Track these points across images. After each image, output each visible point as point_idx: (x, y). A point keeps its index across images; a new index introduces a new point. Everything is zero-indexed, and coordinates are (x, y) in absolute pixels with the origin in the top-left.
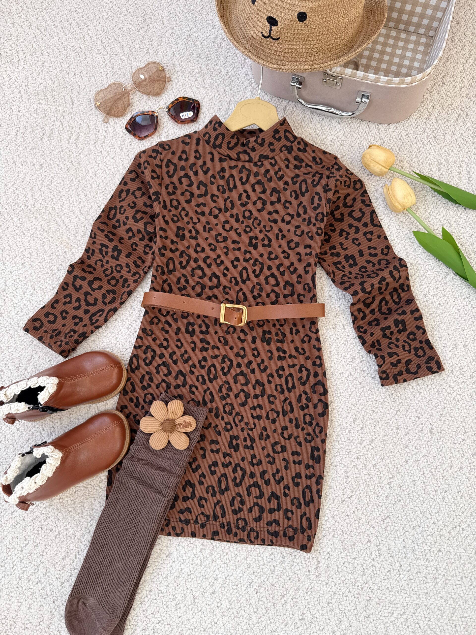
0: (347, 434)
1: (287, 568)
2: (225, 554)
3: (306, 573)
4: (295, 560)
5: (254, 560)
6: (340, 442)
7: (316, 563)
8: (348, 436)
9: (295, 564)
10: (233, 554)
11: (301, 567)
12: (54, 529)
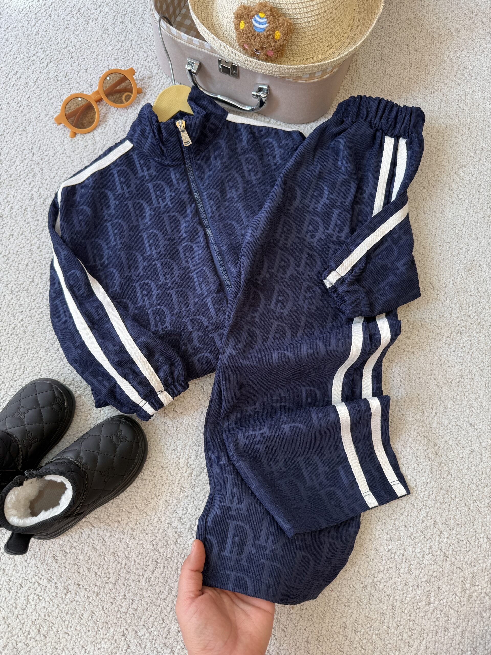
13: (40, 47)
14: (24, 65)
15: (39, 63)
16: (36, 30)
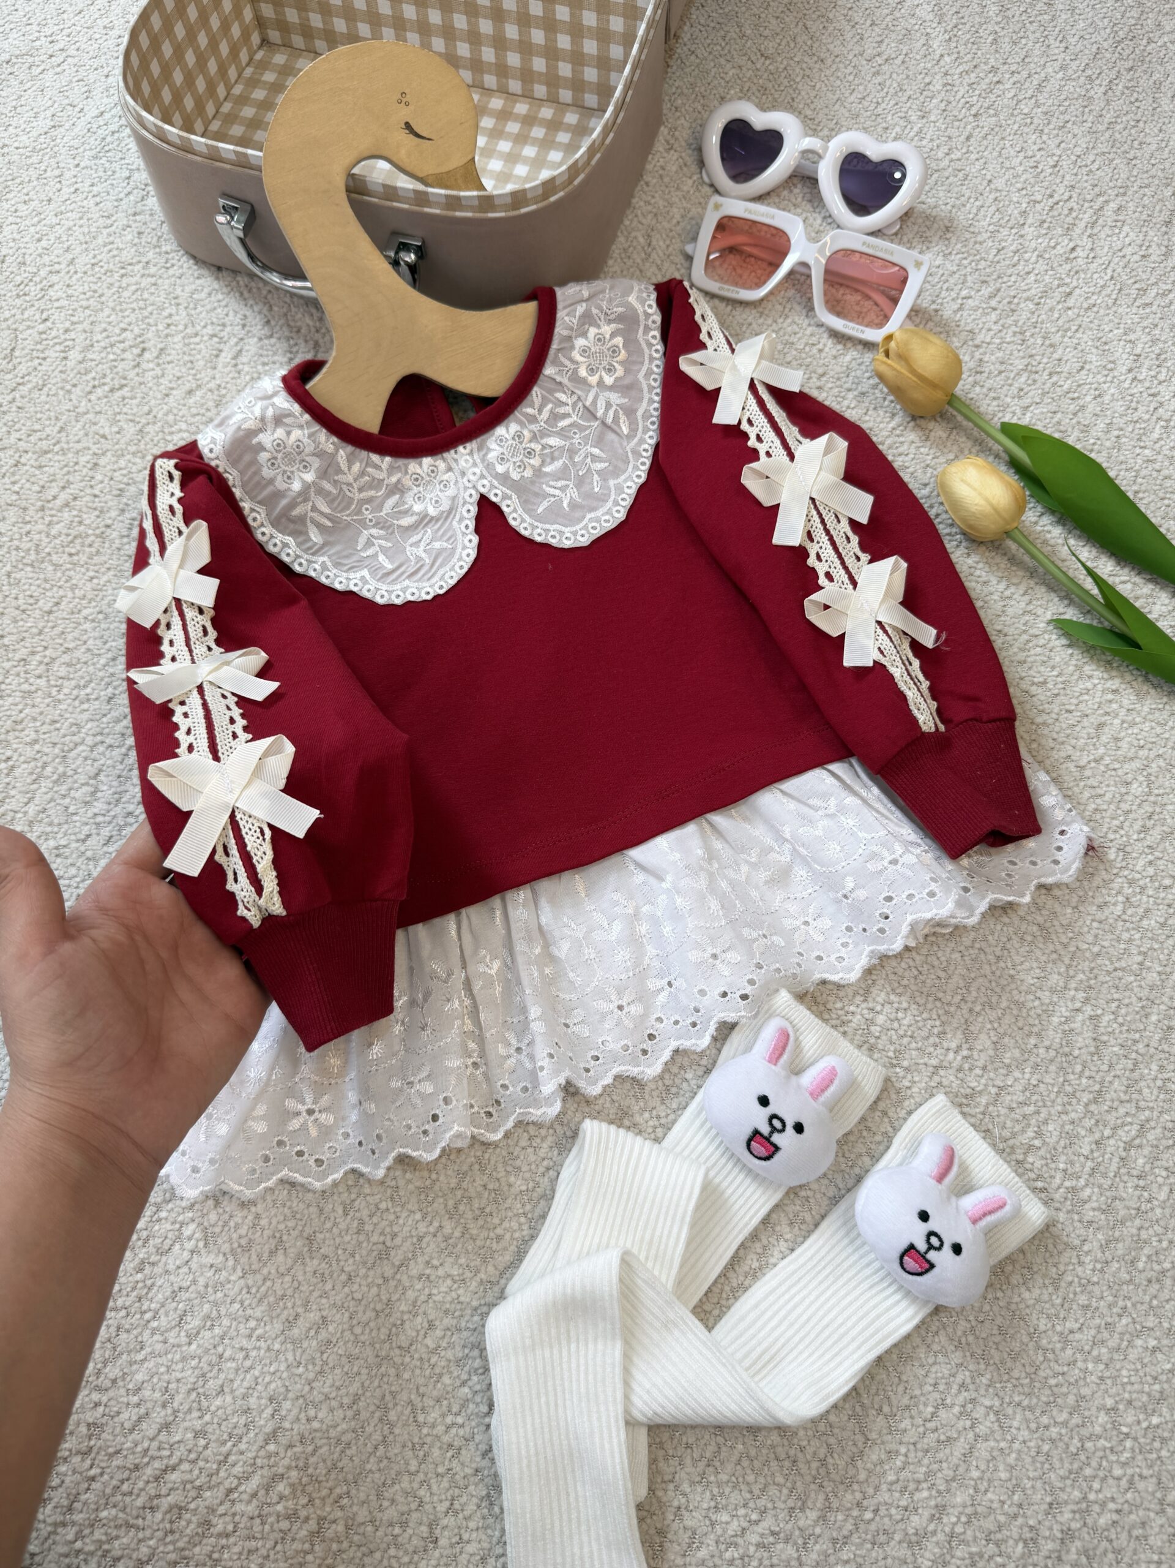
0: (1155, 1079)
1: (1075, 1525)
2: (868, 1515)
3: (1135, 1533)
4: (1092, 1496)
5: (964, 1519)
6: (1142, 1104)
7: (1159, 1495)
8: (1159, 1083)
9: (1096, 1508)
10: (893, 1511)
11: (1115, 1517)
12: (303, 1513)
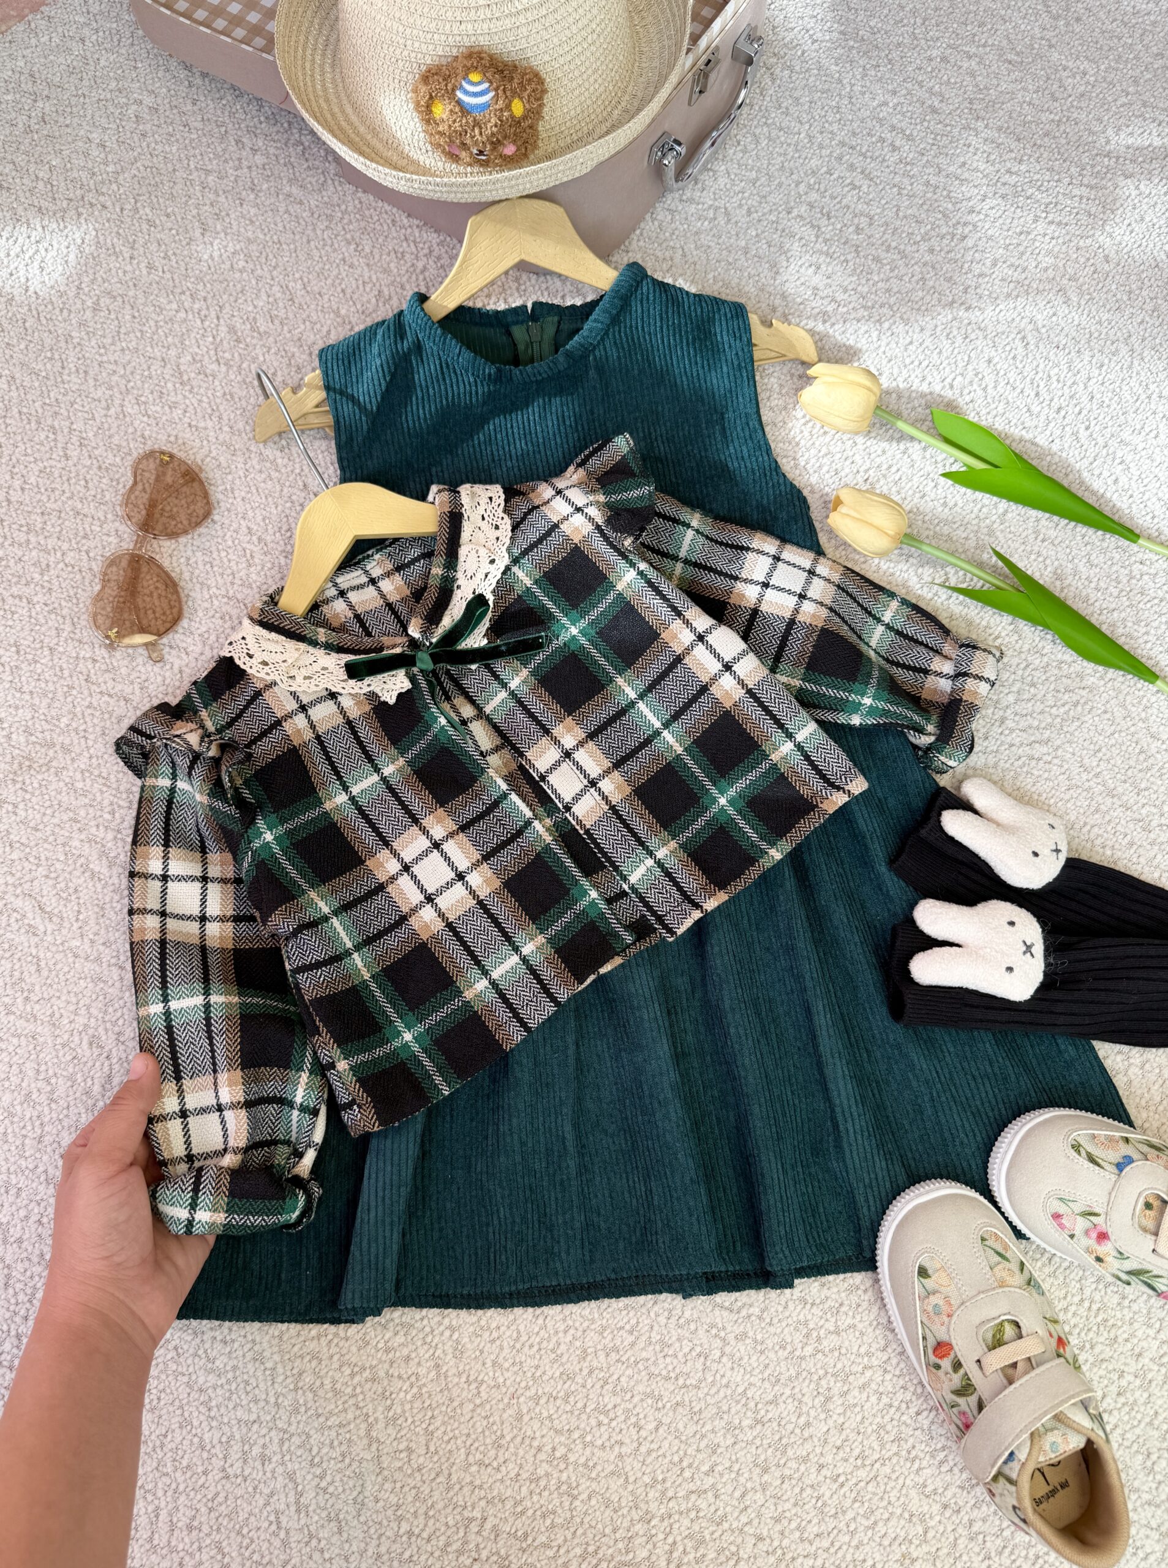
13: (178, 290)
14: (170, 339)
15: (199, 322)
16: (143, 265)
